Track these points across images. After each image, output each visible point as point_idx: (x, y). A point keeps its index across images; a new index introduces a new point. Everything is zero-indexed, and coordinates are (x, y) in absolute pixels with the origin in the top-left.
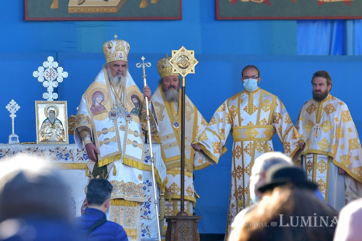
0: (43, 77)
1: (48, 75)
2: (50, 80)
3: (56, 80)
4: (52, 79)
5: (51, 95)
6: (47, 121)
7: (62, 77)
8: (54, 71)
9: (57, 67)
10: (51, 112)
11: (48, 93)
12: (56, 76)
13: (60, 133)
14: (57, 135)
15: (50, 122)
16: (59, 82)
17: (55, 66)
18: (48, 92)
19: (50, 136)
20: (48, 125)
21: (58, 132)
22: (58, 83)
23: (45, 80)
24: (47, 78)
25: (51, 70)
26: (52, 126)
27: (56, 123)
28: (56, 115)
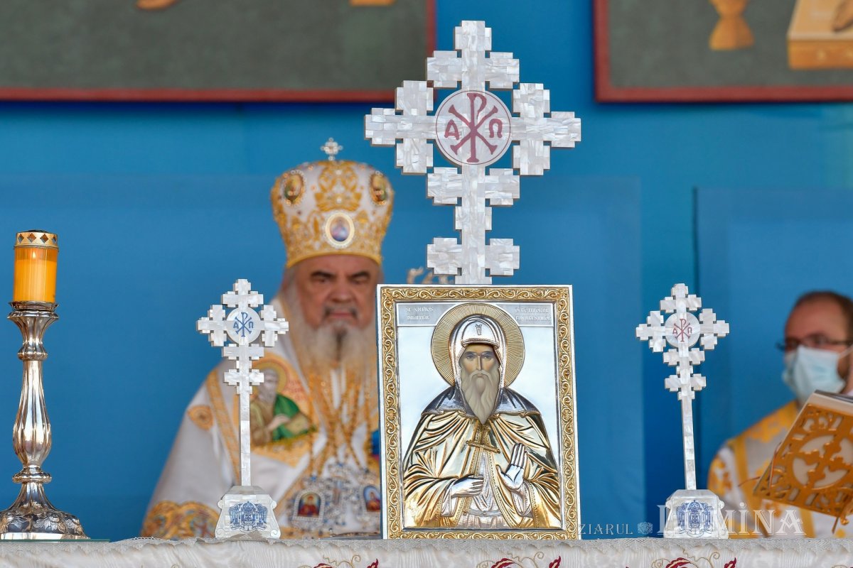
0: (429, 141)
1: (457, 135)
2: (473, 159)
3: (506, 161)
4: (484, 154)
5: (476, 250)
6: (449, 403)
7: (547, 143)
8: (495, 110)
9: (516, 86)
10: (471, 349)
11: (459, 242)
12: (505, 136)
13: (525, 479)
14: (510, 489)
15: (469, 410)
16: (525, 171)
17: (500, 76)
18: (457, 235)
19: (466, 496)
20: (454, 427)
21: (512, 472)
22: (523, 178)
23: (440, 160)
24: (455, 148)
25: (478, 101)
26: (479, 435)
27: (504, 418)
28: (503, 369)
